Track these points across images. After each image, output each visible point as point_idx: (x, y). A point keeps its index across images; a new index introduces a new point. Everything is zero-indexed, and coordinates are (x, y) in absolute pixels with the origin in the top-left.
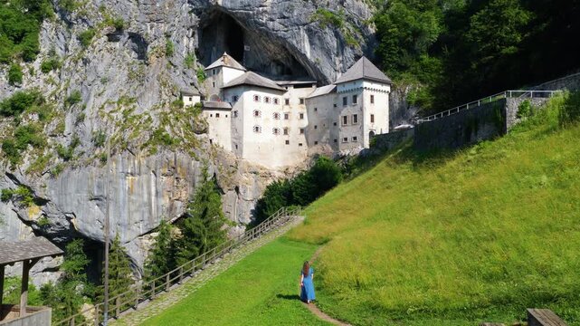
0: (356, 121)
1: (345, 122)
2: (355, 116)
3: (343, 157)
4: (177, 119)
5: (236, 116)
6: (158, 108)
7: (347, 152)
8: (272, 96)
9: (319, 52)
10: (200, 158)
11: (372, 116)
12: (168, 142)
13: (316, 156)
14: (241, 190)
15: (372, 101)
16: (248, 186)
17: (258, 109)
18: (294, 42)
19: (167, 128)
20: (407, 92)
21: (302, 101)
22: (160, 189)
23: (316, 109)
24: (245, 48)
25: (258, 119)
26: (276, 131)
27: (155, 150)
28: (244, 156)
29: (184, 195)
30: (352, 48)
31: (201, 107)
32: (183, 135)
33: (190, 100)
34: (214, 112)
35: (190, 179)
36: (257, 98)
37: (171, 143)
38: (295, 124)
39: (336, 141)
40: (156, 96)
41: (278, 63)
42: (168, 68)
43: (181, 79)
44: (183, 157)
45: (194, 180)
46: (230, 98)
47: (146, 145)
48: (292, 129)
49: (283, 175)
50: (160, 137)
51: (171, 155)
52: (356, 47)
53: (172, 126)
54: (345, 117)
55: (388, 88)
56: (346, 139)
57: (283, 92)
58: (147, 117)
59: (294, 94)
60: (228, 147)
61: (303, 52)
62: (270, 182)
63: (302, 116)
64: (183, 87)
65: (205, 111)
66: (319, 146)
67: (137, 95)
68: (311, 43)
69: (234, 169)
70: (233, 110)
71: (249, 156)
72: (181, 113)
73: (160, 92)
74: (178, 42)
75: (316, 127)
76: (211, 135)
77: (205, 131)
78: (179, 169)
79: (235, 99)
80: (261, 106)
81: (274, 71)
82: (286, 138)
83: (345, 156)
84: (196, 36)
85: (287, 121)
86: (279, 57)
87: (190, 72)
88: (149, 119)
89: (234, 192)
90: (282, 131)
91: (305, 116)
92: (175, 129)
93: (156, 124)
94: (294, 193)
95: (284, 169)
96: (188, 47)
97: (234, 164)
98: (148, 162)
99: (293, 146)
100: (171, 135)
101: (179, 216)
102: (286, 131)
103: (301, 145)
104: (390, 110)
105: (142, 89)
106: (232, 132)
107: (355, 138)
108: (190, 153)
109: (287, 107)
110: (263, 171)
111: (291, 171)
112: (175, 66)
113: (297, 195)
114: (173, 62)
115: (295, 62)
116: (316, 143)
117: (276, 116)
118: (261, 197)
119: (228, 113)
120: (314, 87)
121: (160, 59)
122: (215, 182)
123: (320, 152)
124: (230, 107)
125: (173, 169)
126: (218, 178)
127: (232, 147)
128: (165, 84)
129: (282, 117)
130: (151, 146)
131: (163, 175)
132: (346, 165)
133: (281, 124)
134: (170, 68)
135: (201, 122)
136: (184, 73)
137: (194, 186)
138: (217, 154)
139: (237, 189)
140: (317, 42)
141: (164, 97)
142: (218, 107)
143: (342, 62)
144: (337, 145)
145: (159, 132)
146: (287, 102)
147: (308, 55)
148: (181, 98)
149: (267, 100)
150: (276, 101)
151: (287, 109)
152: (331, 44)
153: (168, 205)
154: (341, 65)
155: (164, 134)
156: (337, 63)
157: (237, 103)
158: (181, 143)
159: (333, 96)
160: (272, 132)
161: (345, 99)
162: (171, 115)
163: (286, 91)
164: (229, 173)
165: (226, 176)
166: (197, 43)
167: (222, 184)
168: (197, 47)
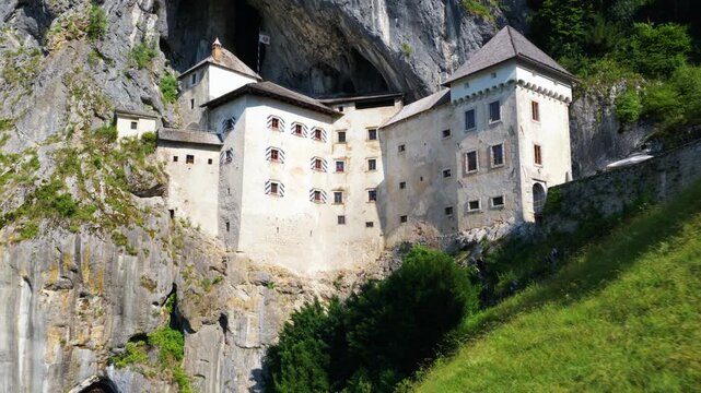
0: (498, 159)
1: (472, 166)
2: (498, 149)
3: (471, 246)
4: (97, 163)
5: (229, 160)
6: (58, 140)
7: (480, 234)
8: (310, 123)
9: (409, 31)
10: (138, 249)
11: (537, 149)
12: (66, 211)
13: (405, 248)
14: (232, 324)
15: (535, 115)
16: (249, 315)
17: (276, 145)
18: (357, 12)
19: (70, 182)
20: (613, 96)
21: (372, 134)
22: (39, 321)
23: (402, 148)
24: (261, 40)
25: (277, 166)
26: (317, 195)
27: (34, 229)
28: (241, 246)
29: (97, 335)
30: (479, 21)
31: (154, 141)
32: (102, 196)
33: (134, 126)
34: (182, 153)
35: (113, 297)
36: (275, 123)
37: (70, 213)
38: (359, 182)
39: (449, 210)
40: (57, 117)
41: (326, 70)
42: (89, 61)
43: (120, 86)
44: (97, 246)
45: (122, 301)
46: (219, 125)
47: (11, 217)
48: (352, 191)
49: (331, 291)
50: (51, 199)
51: (67, 241)
52: (486, 19)
53: (81, 179)
54: (472, 156)
55: (566, 92)
56: (475, 204)
57: (333, 116)
58: (28, 158)
59: (357, 120)
60: (211, 227)
61: (374, 33)
62: (298, 305)
63: (372, 164)
64: (124, 102)
65: (160, 149)
66: (409, 226)
67: (17, 114)
68: (392, 14)
69: (218, 274)
70: (224, 149)
71: (255, 247)
72: (107, 153)
73: (68, 109)
74: (119, 15)
75: (402, 185)
76: (173, 200)
77: (159, 190)
78: (86, 275)
79: (229, 125)
80: (284, 139)
81: (318, 85)
82: (339, 210)
83: (474, 242)
84: (163, 12)
85: (341, 175)
86: (328, 55)
87: (143, 77)
88: (34, 164)
89: (216, 328)
90: (332, 196)
91: (379, 164)
92: (88, 183)
93: (45, 173)
94: (349, 335)
95: (333, 278)
96: (142, 29)
97: (219, 264)
98: (15, 256)
99: (354, 228)
100: (75, 197)
101: (86, 383)
102: (339, 197)
103: (370, 224)
104: (573, 140)
105: (29, 102)
106: (221, 196)
107: (498, 200)
108: (114, 237)
109: (341, 147)
110: (285, 281)
111: (349, 281)
112: (108, 61)
113: (355, 337)
114: (103, 51)
115: (360, 60)
116: (404, 219)
117: (318, 164)
118: (276, 341)
119: (214, 155)
120: (398, 104)
121: (74, 43)
122: (174, 304)
123: (413, 238)
124: (216, 141)
125: (72, 275)
126: (180, 296)
127: (220, 227)
128: (78, 93)
129: (332, 167)
130: (25, 219)
131: (48, 287)
132: (480, 265)
133: (329, 181)
134: (96, 64)
135: (150, 170)
136: (129, 77)
137: (122, 313)
138: (182, 241)
139: (223, 320)
140: (404, 11)
141: (74, 117)
142: (192, 140)
143: (457, 50)
144: (454, 219)
145: (50, 189)
146: (342, 136)
147: (386, 38)
148: (114, 123)
149: (299, 129)
150: (318, 134)
151: (341, 151)
152: (434, 13)
153: (56, 359)
154: (455, 57)
155: (60, 193)
156: (446, 55)
157: (232, 133)
158: (97, 214)
159: (441, 114)
160: (307, 196)
161: (470, 115)
162: (86, 155)
163: (339, 115)
164: (205, 284)
165: (200, 290)
166: (164, 27)
167: (187, 310)
168: (166, 34)
